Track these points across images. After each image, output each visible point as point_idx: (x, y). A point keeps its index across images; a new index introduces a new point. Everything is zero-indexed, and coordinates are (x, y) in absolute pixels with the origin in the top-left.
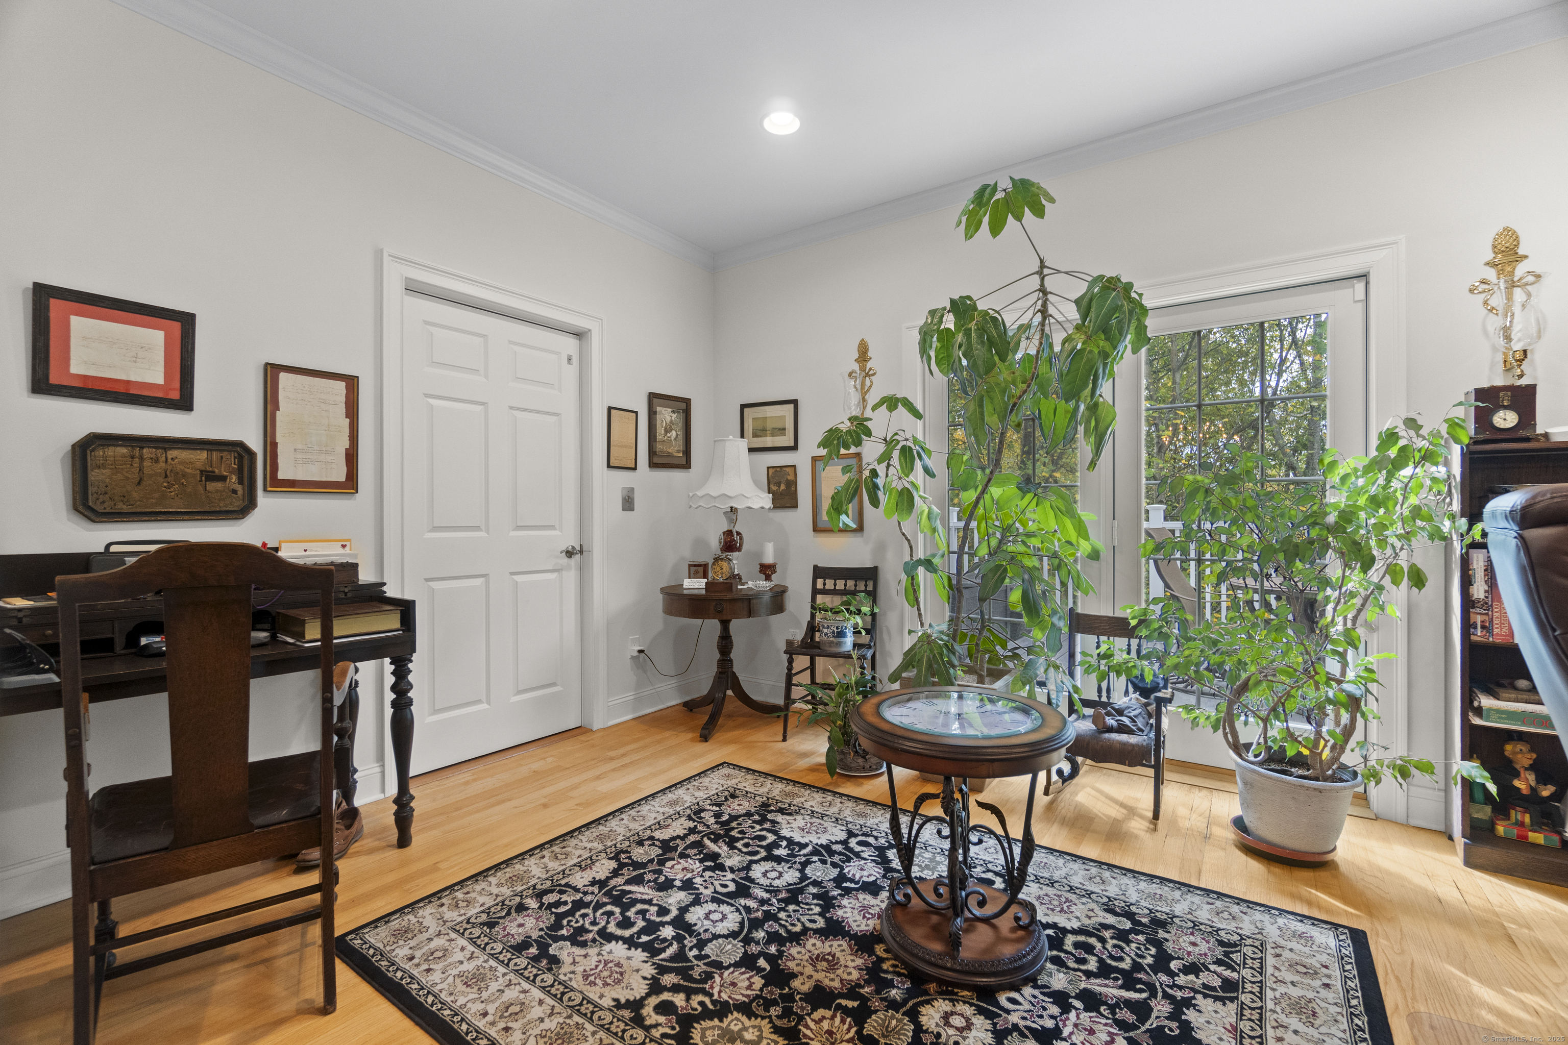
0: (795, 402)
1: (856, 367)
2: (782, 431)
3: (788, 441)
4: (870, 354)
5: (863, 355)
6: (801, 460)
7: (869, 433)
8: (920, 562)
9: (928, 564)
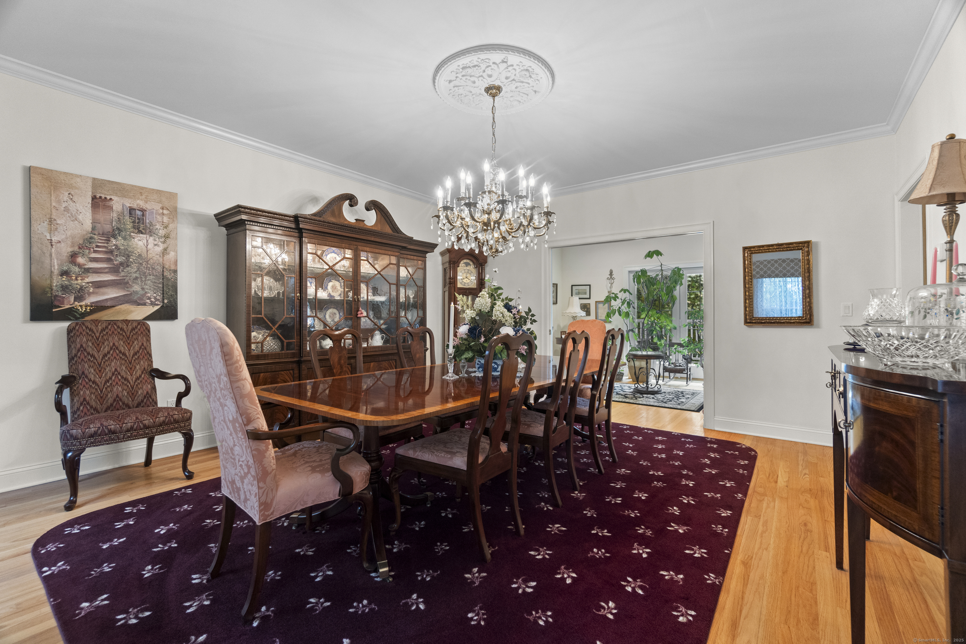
0: (590, 285)
1: (609, 277)
2: (585, 293)
3: (588, 296)
4: (613, 273)
5: (611, 273)
6: (592, 302)
7: (618, 298)
8: (630, 330)
9: (632, 330)
